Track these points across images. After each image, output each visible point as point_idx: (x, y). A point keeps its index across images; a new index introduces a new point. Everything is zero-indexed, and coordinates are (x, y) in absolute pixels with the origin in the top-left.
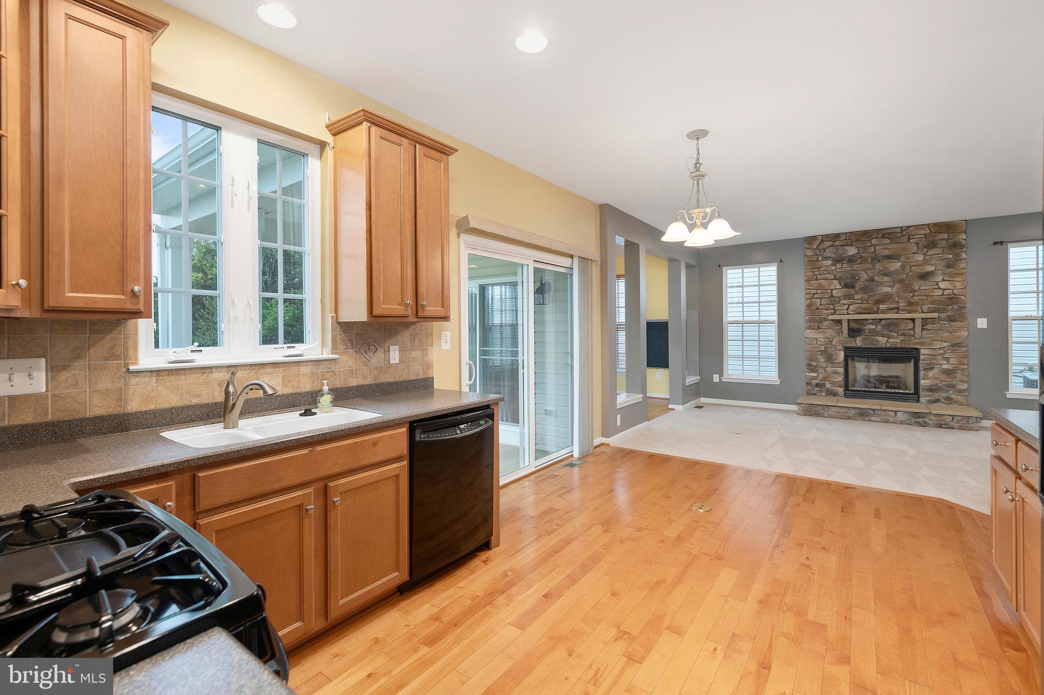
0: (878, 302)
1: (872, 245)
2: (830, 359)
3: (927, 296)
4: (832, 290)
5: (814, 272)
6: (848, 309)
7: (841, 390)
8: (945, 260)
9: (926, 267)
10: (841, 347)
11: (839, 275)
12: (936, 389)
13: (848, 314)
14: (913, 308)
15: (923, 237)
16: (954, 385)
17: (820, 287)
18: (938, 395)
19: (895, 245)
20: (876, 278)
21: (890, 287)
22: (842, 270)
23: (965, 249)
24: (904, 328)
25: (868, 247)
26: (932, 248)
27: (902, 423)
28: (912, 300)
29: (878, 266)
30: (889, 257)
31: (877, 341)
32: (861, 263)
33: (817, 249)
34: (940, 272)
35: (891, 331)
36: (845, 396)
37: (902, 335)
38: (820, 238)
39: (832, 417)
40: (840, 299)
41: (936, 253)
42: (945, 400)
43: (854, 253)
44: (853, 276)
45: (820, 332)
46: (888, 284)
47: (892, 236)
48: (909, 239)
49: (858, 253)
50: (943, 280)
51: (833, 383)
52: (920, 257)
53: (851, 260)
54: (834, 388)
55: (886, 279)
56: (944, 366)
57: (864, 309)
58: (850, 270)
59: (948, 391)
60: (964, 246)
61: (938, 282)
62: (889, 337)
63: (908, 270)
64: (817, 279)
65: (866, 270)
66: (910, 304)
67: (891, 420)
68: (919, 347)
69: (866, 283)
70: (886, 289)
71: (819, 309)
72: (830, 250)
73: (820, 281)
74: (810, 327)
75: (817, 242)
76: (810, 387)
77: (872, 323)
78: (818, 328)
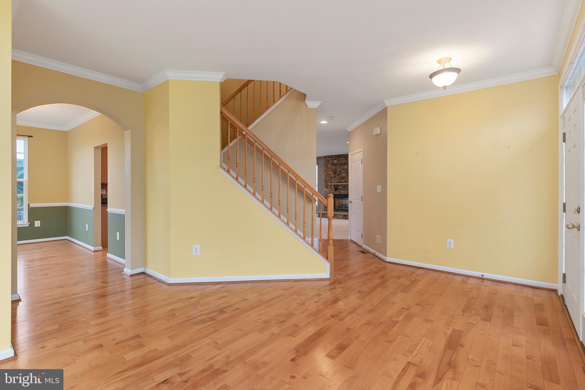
0: (342, 179)
1: (340, 160)
4: (331, 174)
5: (326, 168)
6: (335, 181)
11: (332, 170)
13: (335, 183)
17: (328, 173)
19: (346, 160)
20: (341, 171)
22: (333, 168)
27: (341, 218)
29: (342, 167)
30: (344, 164)
31: (341, 192)
32: (338, 166)
33: (327, 160)
35: (344, 189)
40: (333, 177)
43: (336, 162)
44: (336, 170)
46: (344, 173)
47: (345, 157)
53: (335, 165)
55: (344, 171)
57: (338, 181)
58: (335, 168)
64: (327, 171)
65: (339, 168)
67: (339, 217)
69: (339, 173)
70: (344, 175)
71: (327, 181)
72: (330, 161)
73: (328, 171)
74: (325, 187)
75: (327, 158)
76: (325, 208)
77: (340, 186)
78: (327, 188)
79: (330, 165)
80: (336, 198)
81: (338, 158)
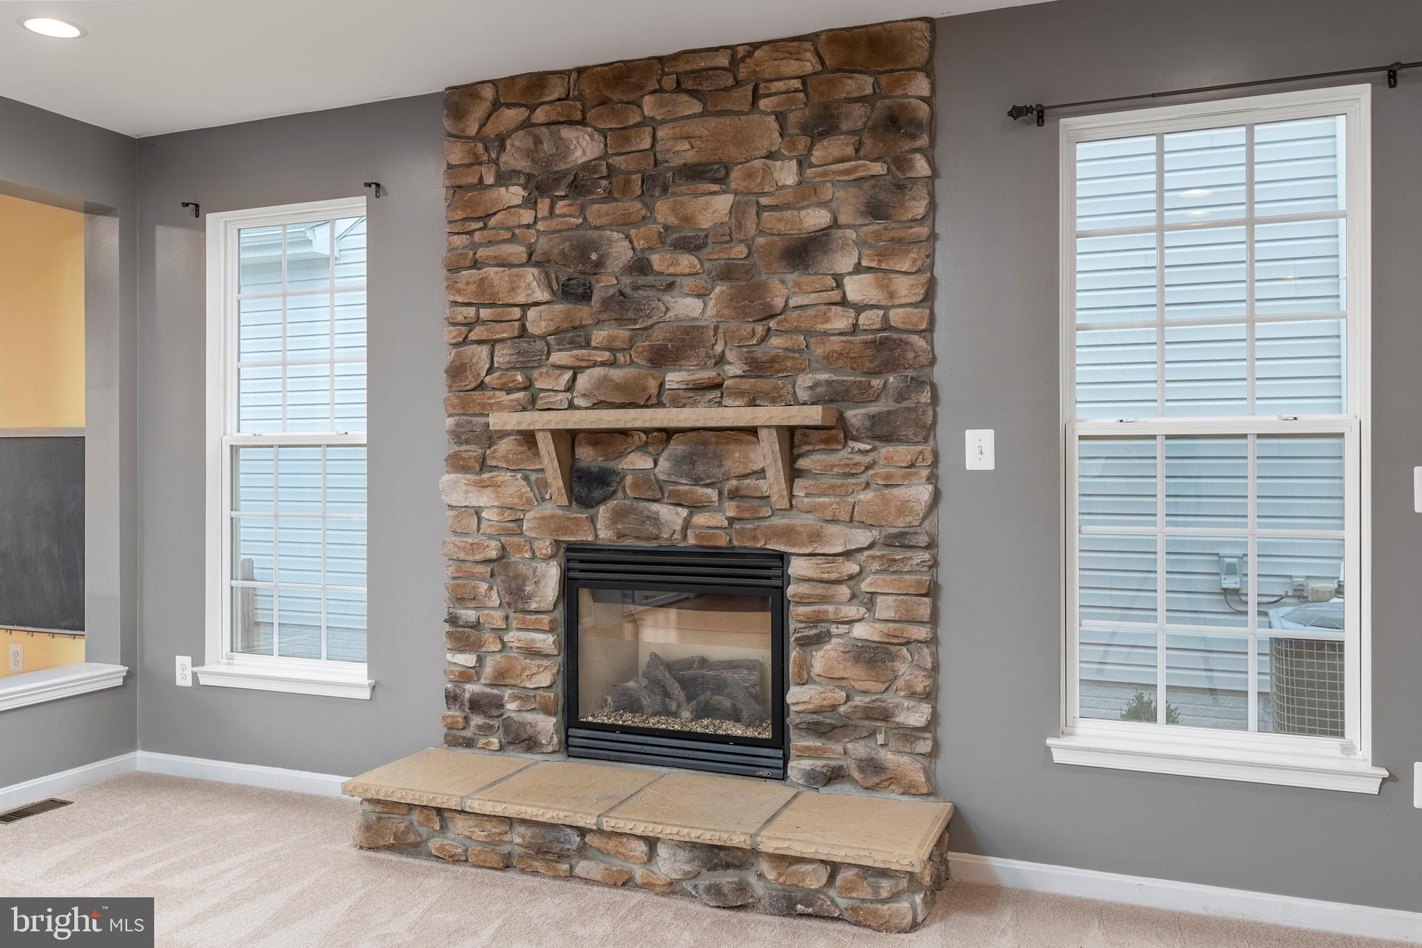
0: (662, 358)
1: (646, 122)
2: (516, 596)
3: (808, 333)
4: (525, 307)
5: (471, 233)
6: (570, 388)
7: (547, 725)
8: (867, 185)
9: (803, 213)
10: (544, 547)
11: (543, 245)
12: (834, 727)
13: (571, 406)
14: (764, 384)
15: (796, 91)
16: (885, 709)
17: (486, 298)
18: (839, 748)
19: (712, 122)
20: (656, 260)
21: (699, 296)
22: (554, 224)
23: (924, 141)
24: (740, 470)
25: (632, 132)
26: (824, 135)
28: (760, 352)
29: (664, 211)
30: (695, 173)
31: (655, 520)
32: (609, 197)
33: (479, 137)
34: (851, 234)
35: (697, 481)
36: (568, 748)
37: (735, 495)
38: (488, 93)
39: (455, 860)
40: (548, 344)
41: (837, 153)
42: (862, 770)
43: (590, 155)
44: (584, 252)
45: (483, 486)
46: (692, 283)
47: (706, 86)
48: (756, 96)
49: (604, 156)
50: (858, 269)
51: (524, 697)
52: (787, 174)
53: (580, 185)
54: (529, 717)
55: (686, 262)
56: (860, 631)
57: (620, 388)
58: (578, 226)
59: (872, 734)
60: (918, 125)
61: (842, 276)
62: (696, 507)
63: (751, 225)
64: (475, 265)
65: (625, 224)
66: (757, 368)
68: (782, 548)
69: (627, 280)
70: (686, 307)
71: (481, 386)
72: (519, 141)
73: (491, 272)
74: (457, 463)
75: (479, 111)
76: (456, 713)
77: (642, 448)
78: (483, 466)
79: (514, 194)
80: (585, 596)
81: (617, 96)
